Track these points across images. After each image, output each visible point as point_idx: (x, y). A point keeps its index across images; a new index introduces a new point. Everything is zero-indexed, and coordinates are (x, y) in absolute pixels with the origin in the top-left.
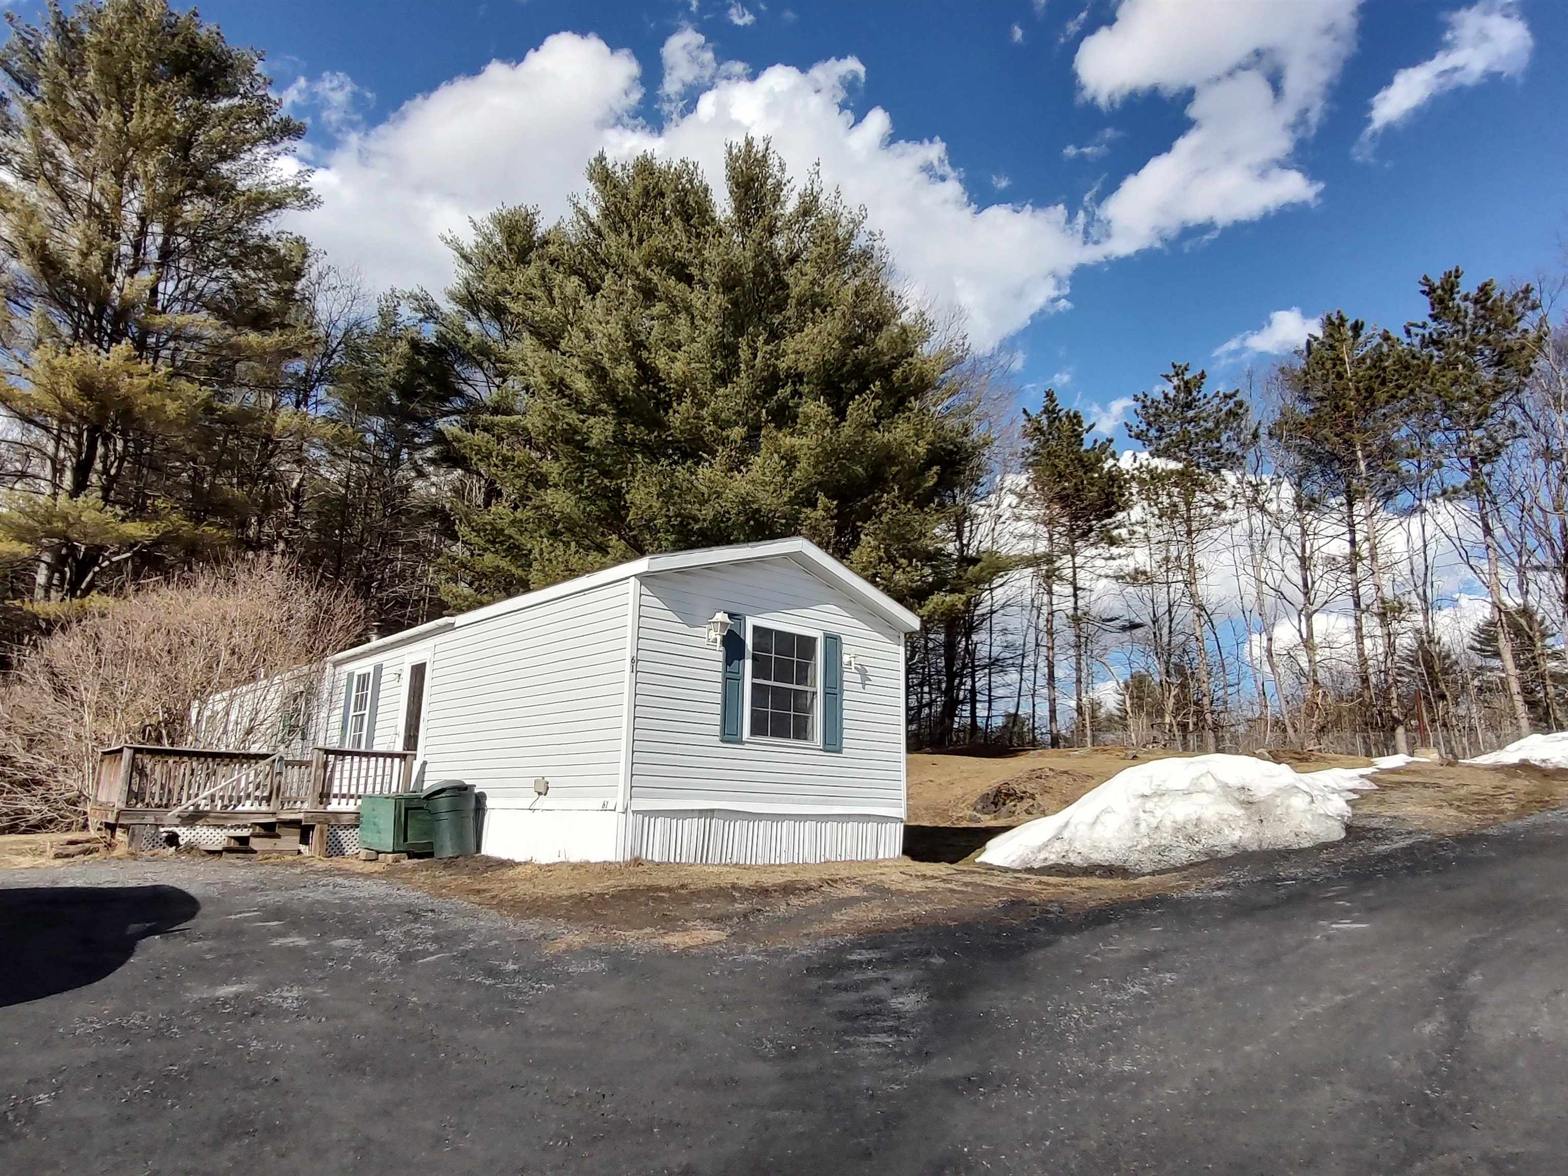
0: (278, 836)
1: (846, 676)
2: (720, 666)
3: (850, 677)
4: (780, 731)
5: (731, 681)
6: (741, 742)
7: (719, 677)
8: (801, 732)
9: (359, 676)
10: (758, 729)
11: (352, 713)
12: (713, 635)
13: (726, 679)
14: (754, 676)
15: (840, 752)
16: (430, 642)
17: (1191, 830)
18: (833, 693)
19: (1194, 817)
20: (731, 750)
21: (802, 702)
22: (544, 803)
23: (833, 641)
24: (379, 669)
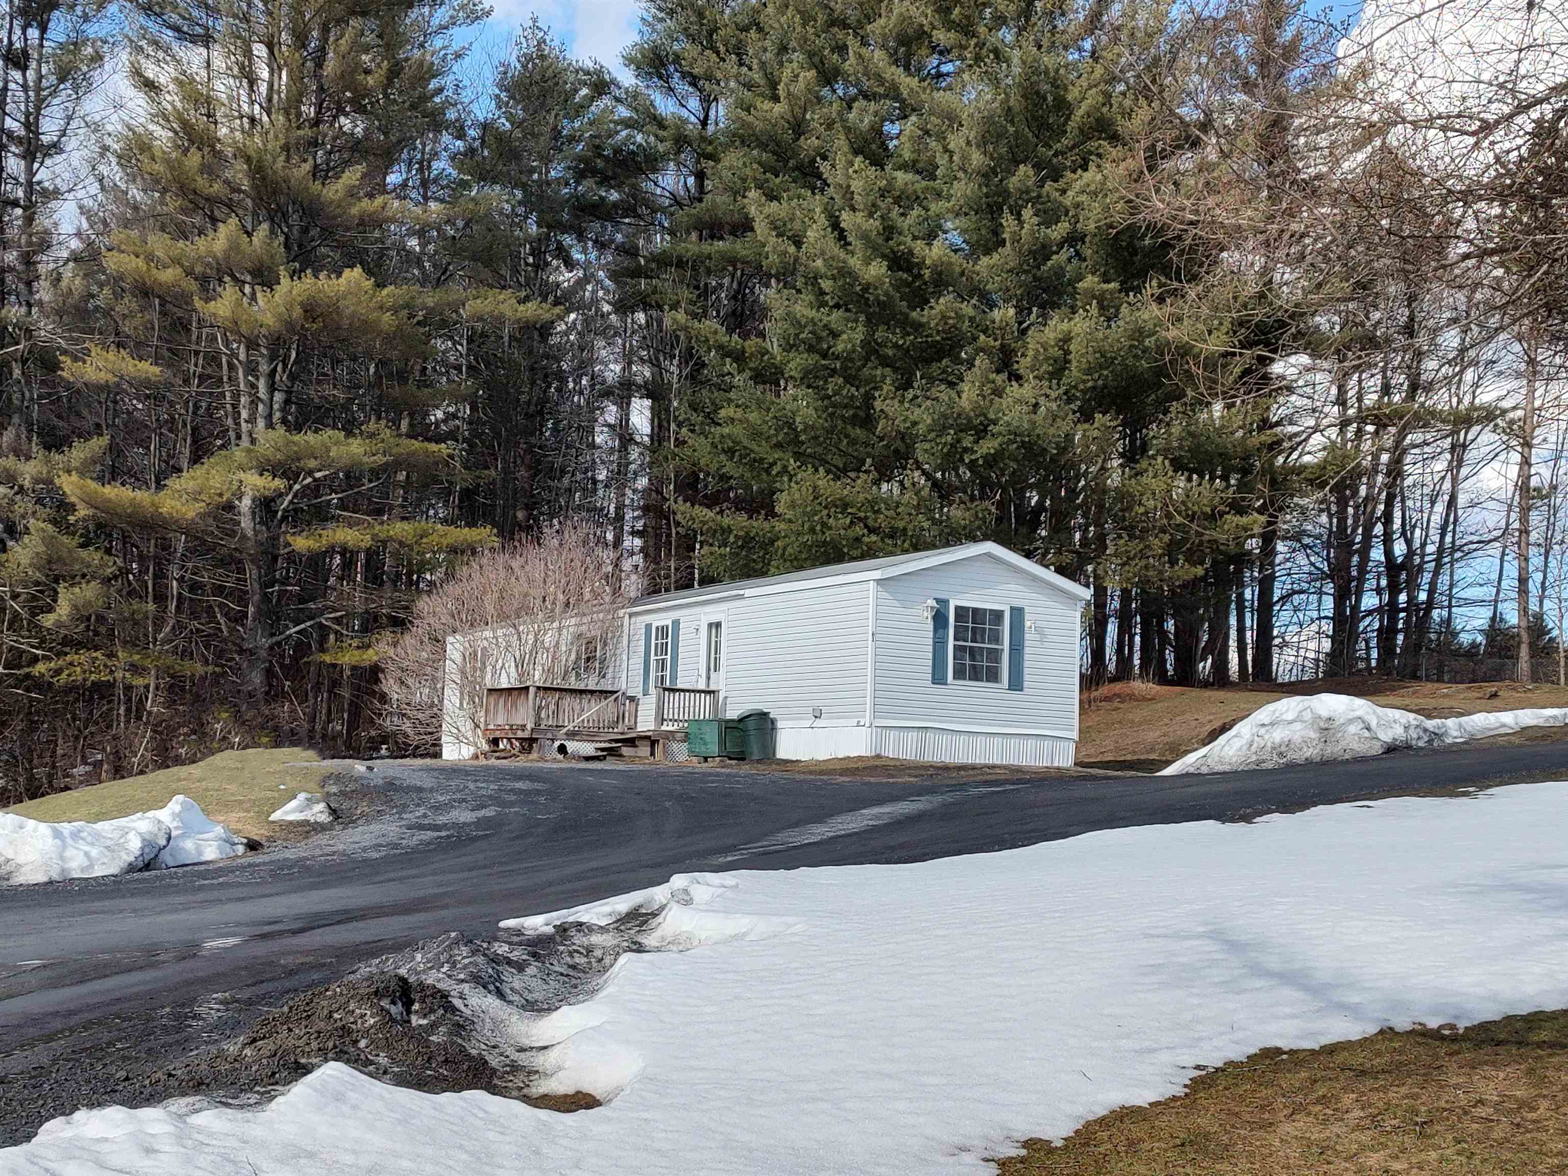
0: (636, 746)
1: (1027, 636)
2: (931, 634)
3: (1030, 637)
4: (976, 675)
5: (939, 644)
6: (946, 684)
7: (931, 642)
8: (993, 676)
9: (657, 628)
10: (959, 674)
11: (653, 657)
12: (926, 614)
13: (935, 643)
14: (956, 639)
15: (1021, 690)
16: (724, 606)
17: (1283, 749)
18: (1017, 649)
19: (1286, 739)
20: (939, 689)
21: (995, 655)
22: (819, 723)
23: (1018, 613)
24: (676, 623)
